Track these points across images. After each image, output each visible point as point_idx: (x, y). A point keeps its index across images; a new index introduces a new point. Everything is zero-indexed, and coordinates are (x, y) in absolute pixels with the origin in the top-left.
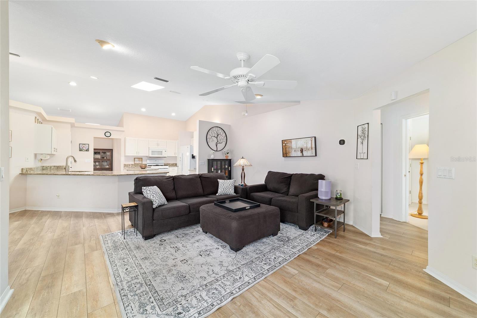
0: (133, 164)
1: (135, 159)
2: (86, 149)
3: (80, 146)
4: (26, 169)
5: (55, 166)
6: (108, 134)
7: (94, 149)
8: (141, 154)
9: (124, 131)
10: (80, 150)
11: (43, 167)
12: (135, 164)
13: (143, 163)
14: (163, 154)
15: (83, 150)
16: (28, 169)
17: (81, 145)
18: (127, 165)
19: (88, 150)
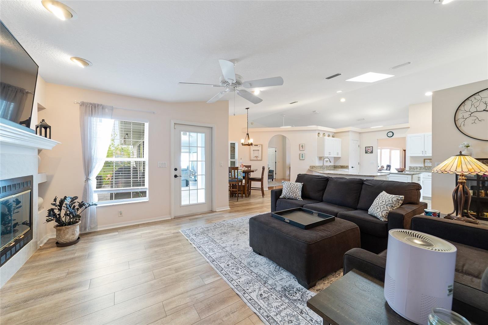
0: (422, 167)
1: (426, 160)
2: (370, 152)
4: (312, 166)
5: (340, 166)
6: (391, 134)
9: (409, 128)
10: (366, 152)
15: (368, 152)
17: (367, 148)
18: (413, 168)
19: (372, 152)
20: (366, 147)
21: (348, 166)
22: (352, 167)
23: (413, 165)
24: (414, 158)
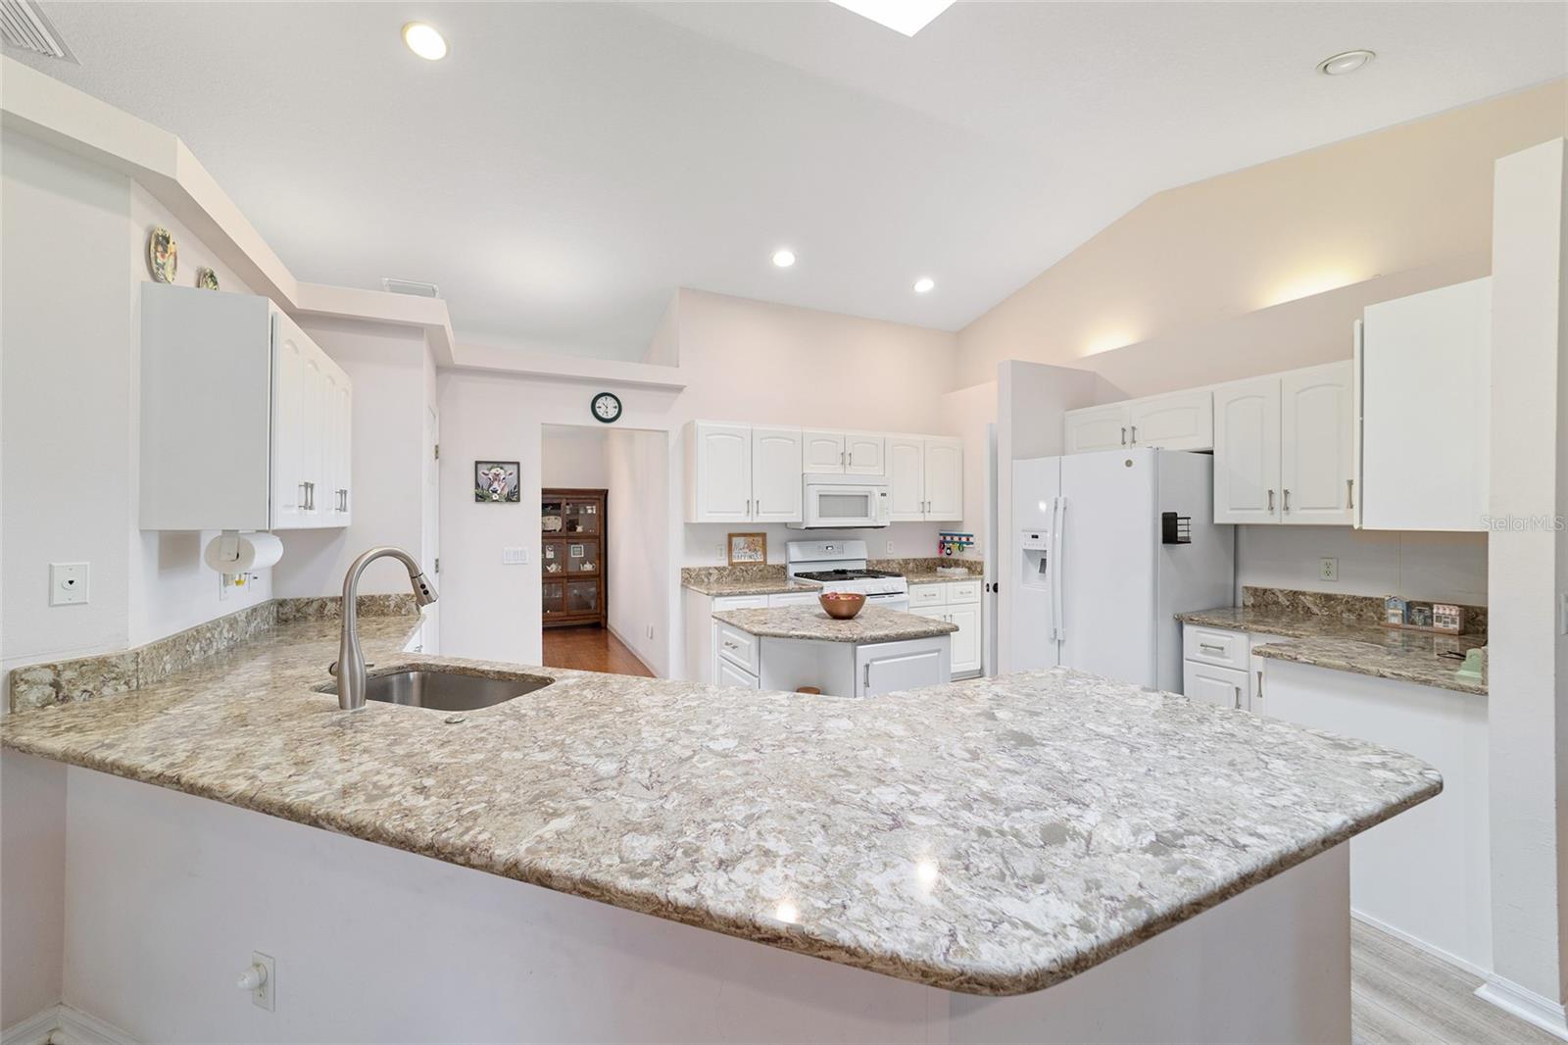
0: (724, 569)
1: (735, 539)
2: (506, 491)
3: (480, 473)
4: (49, 676)
6: (607, 408)
7: (545, 492)
8: (763, 516)
9: (679, 389)
10: (477, 495)
12: (731, 564)
13: (768, 563)
14: (873, 513)
15: (495, 497)
16: (68, 674)
17: (483, 469)
18: (698, 575)
19: (513, 496)
20: (477, 463)
23: (697, 561)
24: (698, 531)
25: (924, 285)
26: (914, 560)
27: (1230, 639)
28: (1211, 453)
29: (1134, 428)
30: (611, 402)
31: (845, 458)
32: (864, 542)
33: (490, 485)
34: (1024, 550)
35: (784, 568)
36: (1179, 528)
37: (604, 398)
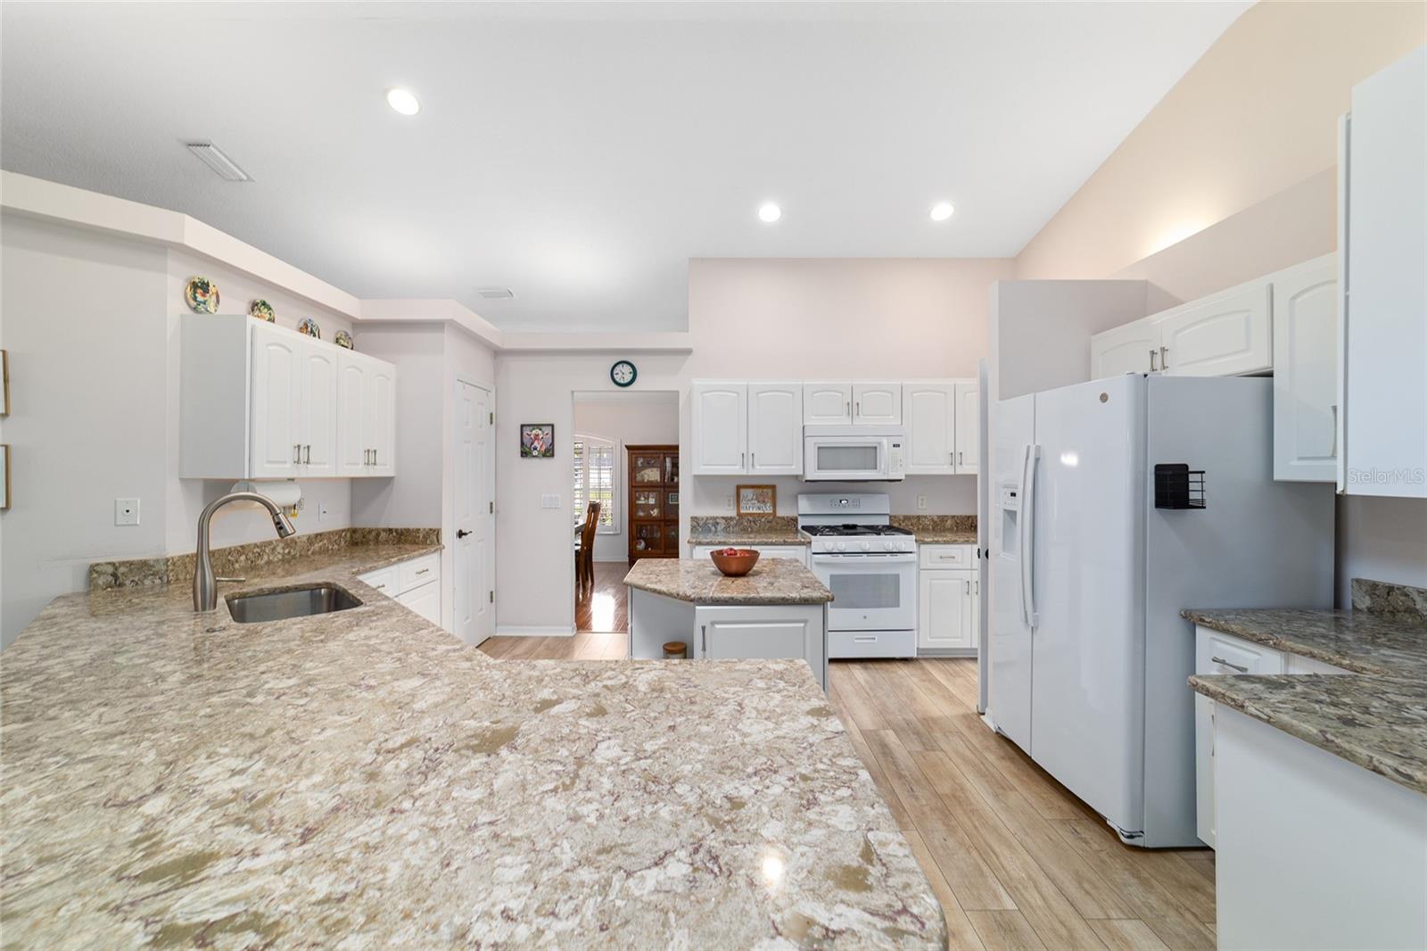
0: (731, 519)
1: (743, 491)
2: (543, 449)
3: (525, 434)
4: (110, 569)
5: (390, 530)
6: (624, 374)
8: (764, 468)
9: (688, 352)
10: (522, 452)
11: (354, 531)
12: (739, 514)
13: (778, 515)
14: (882, 463)
15: (535, 453)
16: (122, 569)
17: (527, 431)
18: (705, 524)
19: (549, 453)
20: (522, 426)
21: (437, 532)
22: (461, 534)
23: (706, 512)
24: (706, 483)
25: (942, 212)
26: (953, 517)
27: (1256, 657)
28: (1270, 375)
29: (1163, 350)
30: (627, 369)
31: (852, 409)
32: (886, 496)
33: (532, 444)
34: (1005, 510)
35: (795, 520)
36: (1192, 486)
37: (621, 365)
